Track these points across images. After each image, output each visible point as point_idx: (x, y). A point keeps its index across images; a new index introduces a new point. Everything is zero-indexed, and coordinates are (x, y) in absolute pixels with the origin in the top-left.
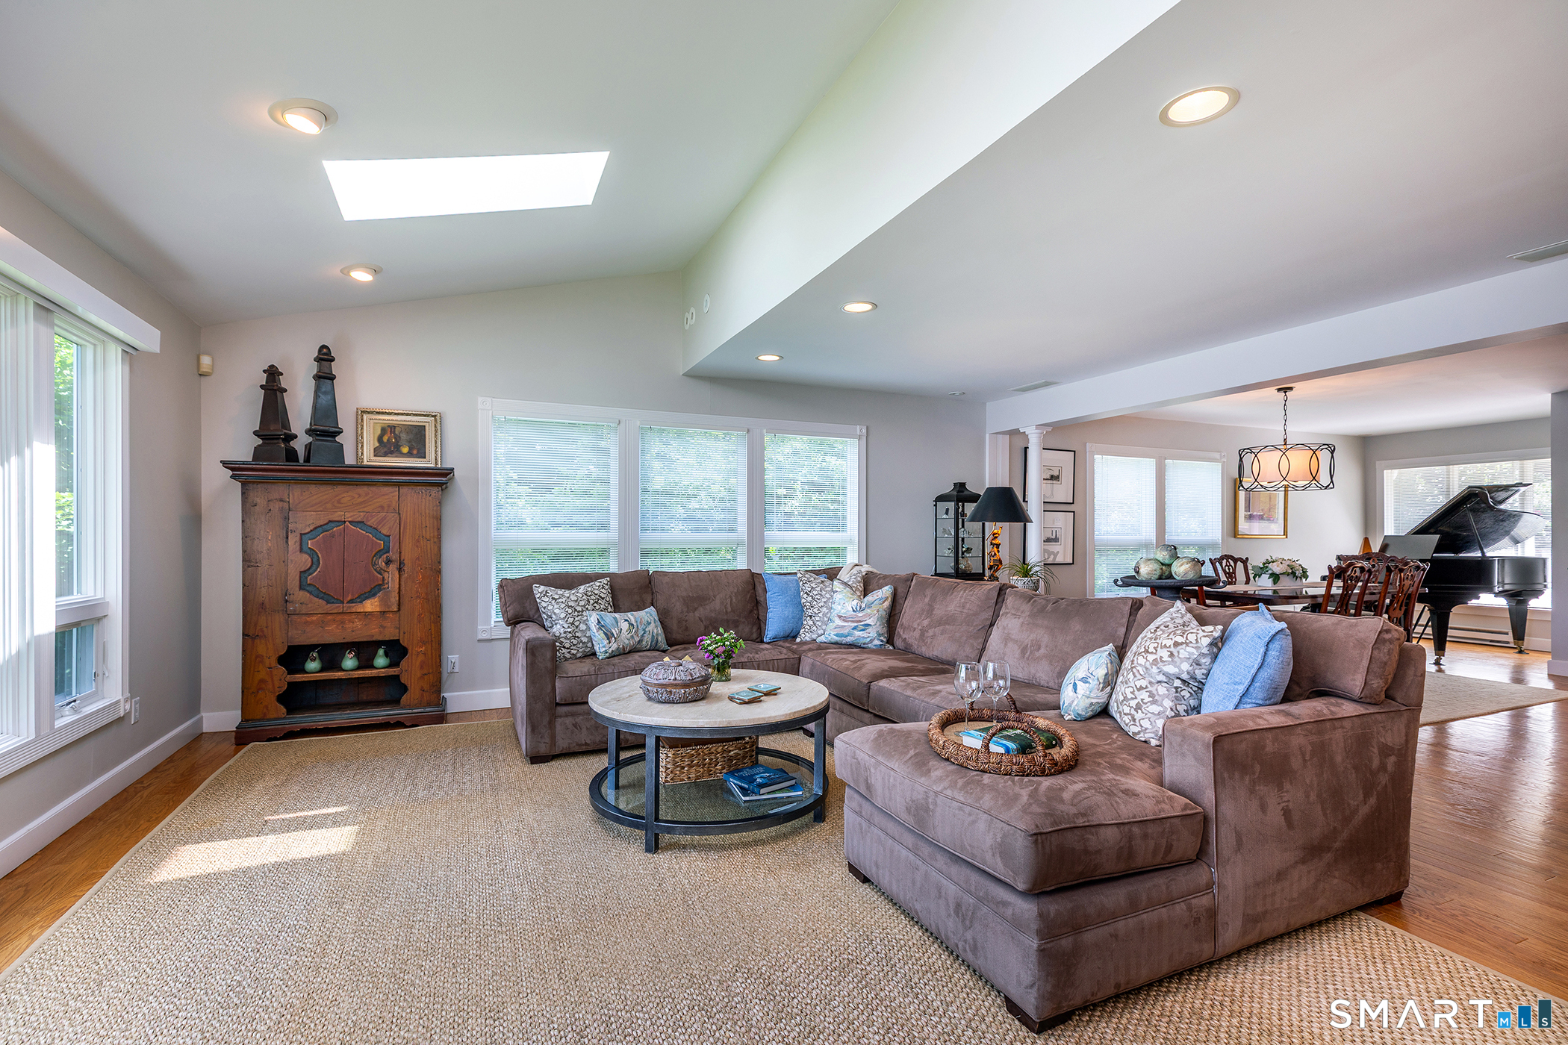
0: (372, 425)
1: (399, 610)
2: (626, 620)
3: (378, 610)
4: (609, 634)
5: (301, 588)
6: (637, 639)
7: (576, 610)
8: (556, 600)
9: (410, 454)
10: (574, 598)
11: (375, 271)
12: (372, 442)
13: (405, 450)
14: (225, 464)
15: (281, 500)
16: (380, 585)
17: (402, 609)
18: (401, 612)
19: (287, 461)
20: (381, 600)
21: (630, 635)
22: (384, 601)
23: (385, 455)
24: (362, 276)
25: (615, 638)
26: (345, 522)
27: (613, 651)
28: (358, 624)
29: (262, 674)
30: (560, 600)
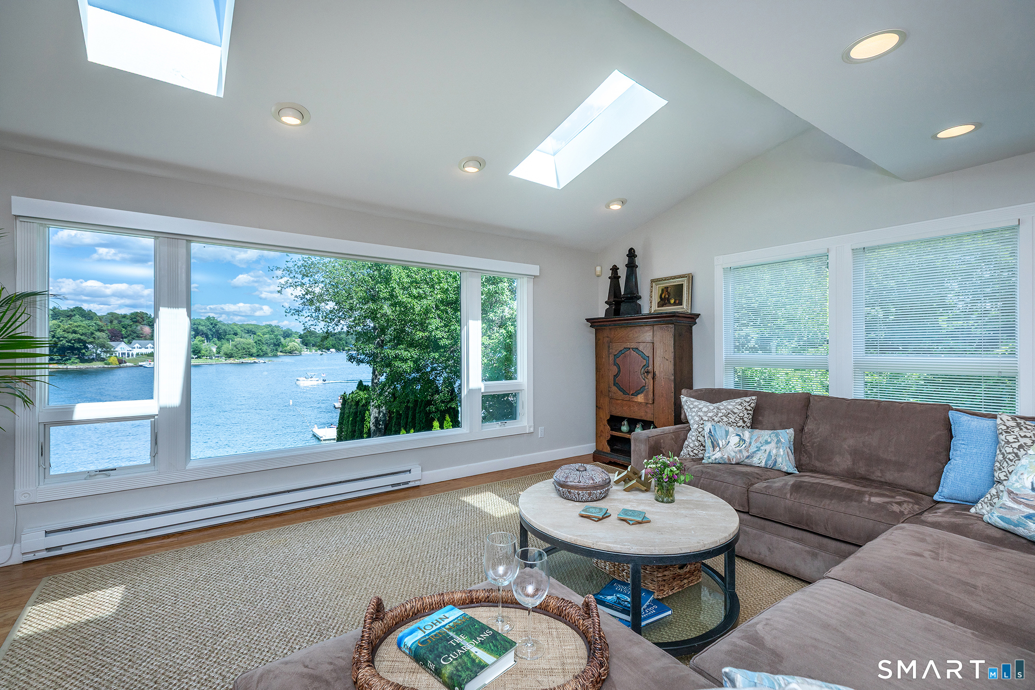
0: (657, 288)
1: (653, 403)
2: (738, 435)
3: (643, 401)
4: (715, 443)
5: (614, 385)
6: (746, 454)
7: (702, 419)
8: (691, 409)
9: (675, 304)
10: (705, 409)
11: (623, 203)
12: (657, 299)
13: (672, 301)
14: (588, 320)
15: (608, 337)
16: (644, 386)
17: (655, 402)
18: (655, 404)
19: (614, 316)
20: (645, 396)
21: (738, 448)
22: (646, 396)
23: (662, 306)
24: (616, 207)
25: (720, 448)
26: (630, 348)
27: (716, 459)
28: (636, 408)
29: (602, 428)
30: (693, 409)
